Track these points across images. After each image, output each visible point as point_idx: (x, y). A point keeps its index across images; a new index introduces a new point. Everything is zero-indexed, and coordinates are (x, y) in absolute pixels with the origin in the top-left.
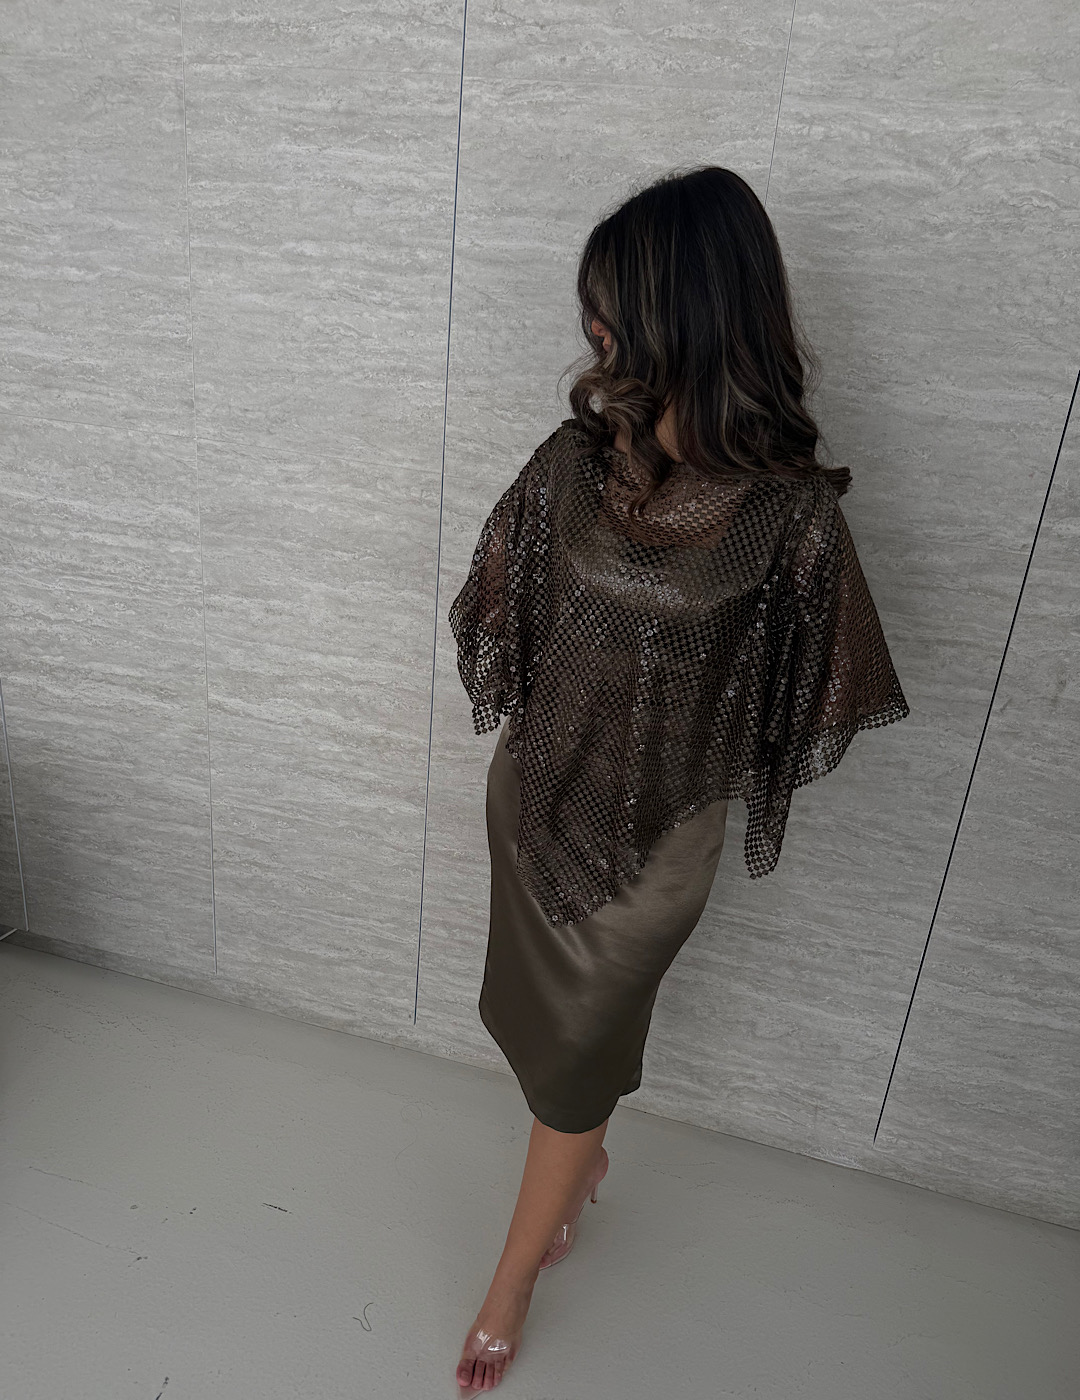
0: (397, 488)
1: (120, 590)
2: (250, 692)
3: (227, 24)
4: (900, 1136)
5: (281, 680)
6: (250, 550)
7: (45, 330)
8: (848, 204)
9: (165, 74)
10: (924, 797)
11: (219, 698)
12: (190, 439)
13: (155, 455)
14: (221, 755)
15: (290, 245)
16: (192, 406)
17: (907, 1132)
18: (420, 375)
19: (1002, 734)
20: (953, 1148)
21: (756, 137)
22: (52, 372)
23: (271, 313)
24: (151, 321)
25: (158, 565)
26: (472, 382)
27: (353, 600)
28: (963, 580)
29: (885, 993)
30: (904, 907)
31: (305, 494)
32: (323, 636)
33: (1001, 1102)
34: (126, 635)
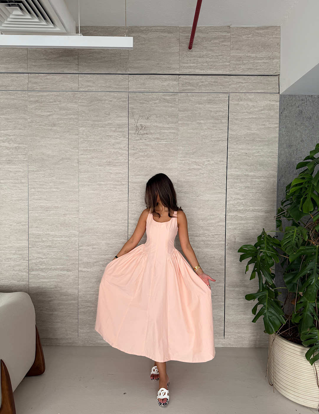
0: (119, 221)
1: (60, 249)
2: (88, 266)
4: (229, 335)
5: (95, 262)
6: (89, 237)
7: (48, 200)
8: (189, 171)
9: (75, 157)
10: (218, 262)
11: (81, 269)
12: (77, 217)
13: (70, 221)
14: (81, 282)
15: (99, 182)
16: (78, 211)
17: (230, 334)
19: (228, 249)
20: (239, 335)
21: (175, 163)
22: (48, 208)
23: (95, 194)
24: (71, 197)
25: (69, 243)
26: (133, 202)
27: (111, 243)
28: (217, 224)
29: (220, 303)
30: (219, 284)
31: (101, 224)
32: (105, 252)
33: (244, 322)
34: (61, 259)
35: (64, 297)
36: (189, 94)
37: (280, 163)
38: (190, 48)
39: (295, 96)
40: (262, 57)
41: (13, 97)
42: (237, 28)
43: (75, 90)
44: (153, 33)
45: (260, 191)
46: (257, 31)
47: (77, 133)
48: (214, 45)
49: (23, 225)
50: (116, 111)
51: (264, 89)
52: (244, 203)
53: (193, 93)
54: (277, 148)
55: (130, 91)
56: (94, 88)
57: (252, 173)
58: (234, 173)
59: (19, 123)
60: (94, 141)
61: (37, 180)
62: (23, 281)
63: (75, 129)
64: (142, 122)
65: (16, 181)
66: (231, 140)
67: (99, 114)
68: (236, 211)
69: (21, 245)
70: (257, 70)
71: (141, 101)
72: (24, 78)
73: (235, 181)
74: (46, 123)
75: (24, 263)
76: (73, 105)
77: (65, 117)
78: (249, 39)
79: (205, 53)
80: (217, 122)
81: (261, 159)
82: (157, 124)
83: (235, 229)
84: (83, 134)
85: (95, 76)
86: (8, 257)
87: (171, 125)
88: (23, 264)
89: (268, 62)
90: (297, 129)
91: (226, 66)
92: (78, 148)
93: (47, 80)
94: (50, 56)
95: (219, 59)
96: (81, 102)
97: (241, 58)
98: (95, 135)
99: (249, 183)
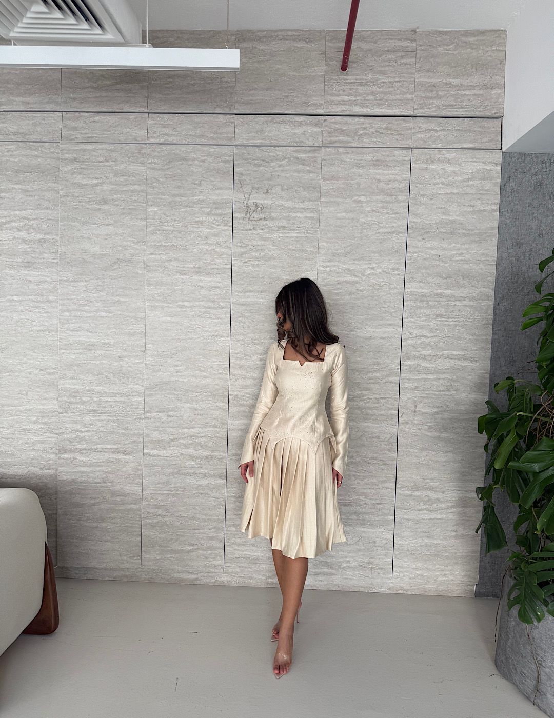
0: (214, 370)
1: (112, 417)
2: (160, 447)
3: (160, 245)
4: (400, 572)
5: (172, 440)
6: (163, 396)
7: (92, 332)
8: (338, 286)
9: (140, 258)
10: (385, 447)
11: (148, 451)
12: (142, 362)
13: (129, 369)
14: (147, 473)
15: (180, 303)
16: (144, 352)
17: (402, 570)
18: (222, 337)
19: (403, 423)
20: (417, 572)
21: (313, 271)
22: (93, 345)
23: (173, 322)
24: (131, 327)
25: (128, 406)
26: (238, 337)
27: (199, 408)
28: (384, 380)
29: (386, 518)
30: (386, 485)
31: (183, 376)
32: (188, 422)
33: (428, 550)
34: (112, 433)
35: (118, 499)
36: (341, 150)
37: (499, 275)
38: (344, 68)
39: (530, 155)
40: (472, 84)
41: (36, 153)
42: (428, 33)
43: (142, 140)
44: (281, 41)
45: (462, 323)
46: (463, 39)
47: (145, 216)
48: (387, 63)
49: (50, 374)
50: (212, 179)
51: (475, 142)
52: (432, 343)
53: (348, 149)
54: (494, 248)
55: (236, 143)
56: (174, 138)
57: (450, 291)
58: (415, 290)
59: (46, 198)
60: (174, 231)
61: (73, 297)
62: (49, 469)
63: (141, 210)
64: (257, 198)
65: (40, 298)
66: (412, 231)
67: (182, 184)
68: (418, 357)
69: (47, 407)
70: (462, 108)
71: (256, 162)
72: (54, 120)
73: (419, 304)
74: (90, 198)
75: (52, 437)
76: (139, 167)
77: (124, 189)
78: (450, 52)
79: (370, 76)
80: (389, 199)
81: (466, 266)
82: (283, 203)
83: (416, 388)
84: (154, 219)
85: (177, 118)
86: (24, 427)
87: (307, 204)
88: (50, 439)
89: (482, 95)
90: (533, 214)
91: (408, 101)
92: (145, 243)
93: (93, 124)
94: (99, 82)
95: (396, 89)
96: (151, 163)
97: (434, 86)
98: (175, 220)
99: (443, 309)
